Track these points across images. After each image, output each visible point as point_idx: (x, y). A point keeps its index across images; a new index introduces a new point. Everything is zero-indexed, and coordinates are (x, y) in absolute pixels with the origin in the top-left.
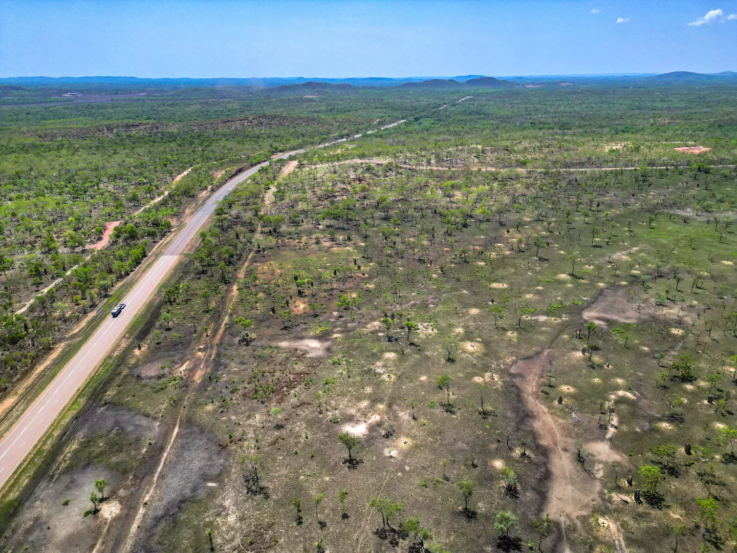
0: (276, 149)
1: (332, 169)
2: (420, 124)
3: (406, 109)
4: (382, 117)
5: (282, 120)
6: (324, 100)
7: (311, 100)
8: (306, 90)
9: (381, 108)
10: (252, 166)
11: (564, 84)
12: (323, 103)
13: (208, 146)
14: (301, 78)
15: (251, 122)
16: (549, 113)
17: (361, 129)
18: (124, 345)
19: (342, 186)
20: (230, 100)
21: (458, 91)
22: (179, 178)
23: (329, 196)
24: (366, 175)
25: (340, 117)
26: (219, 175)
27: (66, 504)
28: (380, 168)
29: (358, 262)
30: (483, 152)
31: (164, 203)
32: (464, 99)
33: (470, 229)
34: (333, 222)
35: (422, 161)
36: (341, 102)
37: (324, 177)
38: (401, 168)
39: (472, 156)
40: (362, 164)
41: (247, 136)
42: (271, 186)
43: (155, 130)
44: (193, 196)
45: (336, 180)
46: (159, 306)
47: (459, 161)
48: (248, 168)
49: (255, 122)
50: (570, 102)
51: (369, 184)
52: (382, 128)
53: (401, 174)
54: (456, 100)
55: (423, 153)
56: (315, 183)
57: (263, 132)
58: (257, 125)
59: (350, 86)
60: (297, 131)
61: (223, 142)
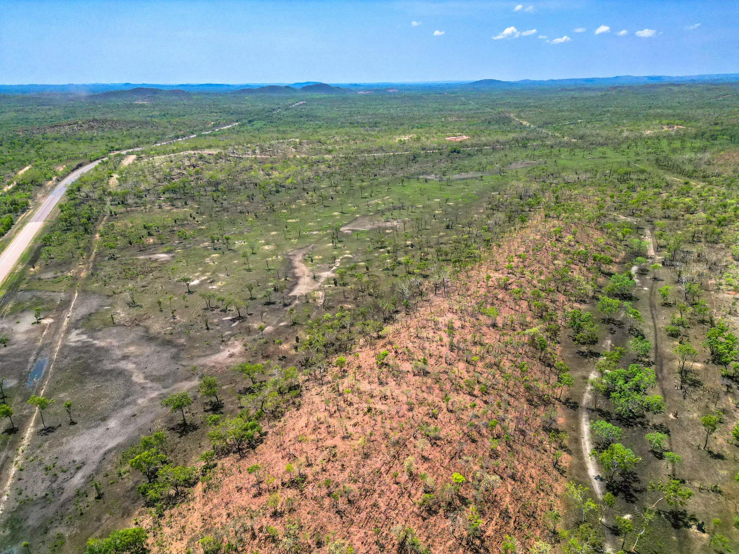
0: (112, 147)
1: (168, 159)
2: (253, 125)
3: (241, 113)
4: (217, 120)
5: (114, 124)
6: (158, 105)
7: (142, 106)
8: (136, 96)
9: (216, 113)
10: (91, 161)
11: (391, 91)
12: (156, 109)
13: (41, 148)
14: (127, 84)
15: (81, 126)
16: (369, 114)
17: (196, 131)
18: (20, 267)
19: (179, 171)
20: (50, 107)
21: (294, 97)
22: (21, 172)
23: (168, 178)
24: (199, 163)
25: (174, 121)
26: (61, 169)
27: (18, 322)
28: (211, 157)
29: (193, 215)
30: (300, 144)
31: (16, 189)
32: (298, 104)
33: (281, 194)
34: (172, 195)
35: (248, 151)
36: (175, 108)
37: (162, 165)
38: (229, 156)
39: (291, 147)
40: (195, 154)
41: (80, 139)
42: (113, 175)
44: (40, 185)
45: (172, 167)
46: (39, 248)
47: (279, 151)
48: (87, 164)
49: (85, 126)
50: (389, 106)
51: (202, 169)
52: (217, 130)
53: (229, 161)
54: (290, 105)
55: (249, 145)
56: (154, 170)
57: (95, 134)
58: (88, 129)
59: (183, 92)
60: (131, 133)
61: (55, 144)
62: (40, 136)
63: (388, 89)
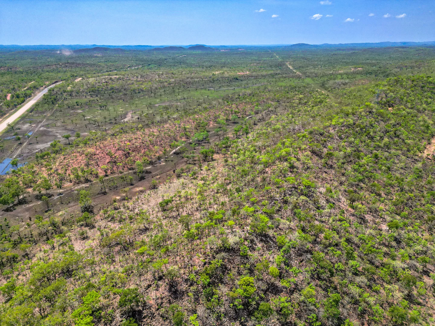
0: (73, 75)
1: (96, 79)
4: (132, 64)
7: (97, 57)
9: (134, 60)
10: (61, 81)
12: (104, 58)
13: (40, 75)
15: (61, 66)
17: (118, 69)
18: (26, 113)
19: (99, 84)
20: (49, 57)
21: (181, 53)
22: (30, 84)
24: (109, 81)
26: (47, 83)
28: (116, 79)
29: (98, 100)
31: (27, 89)
32: (181, 56)
34: (93, 93)
35: (134, 77)
37: (92, 82)
38: (124, 79)
39: (156, 76)
40: (108, 77)
41: (59, 71)
42: (70, 85)
43: (10, 70)
44: (38, 89)
45: (96, 83)
48: (59, 82)
51: (110, 84)
53: (124, 81)
54: (176, 57)
55: (136, 74)
56: (88, 84)
57: (67, 70)
58: (64, 67)
61: (47, 73)
62: (40, 70)
63: (239, 49)
